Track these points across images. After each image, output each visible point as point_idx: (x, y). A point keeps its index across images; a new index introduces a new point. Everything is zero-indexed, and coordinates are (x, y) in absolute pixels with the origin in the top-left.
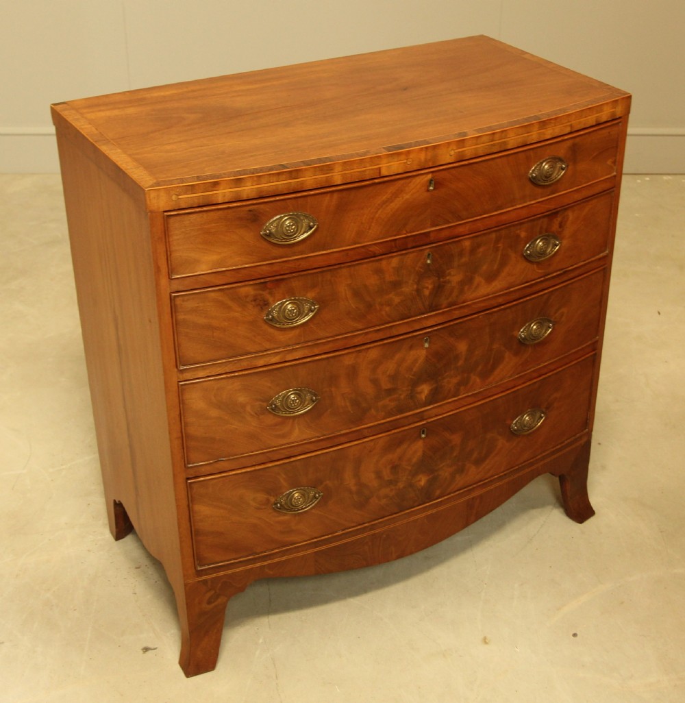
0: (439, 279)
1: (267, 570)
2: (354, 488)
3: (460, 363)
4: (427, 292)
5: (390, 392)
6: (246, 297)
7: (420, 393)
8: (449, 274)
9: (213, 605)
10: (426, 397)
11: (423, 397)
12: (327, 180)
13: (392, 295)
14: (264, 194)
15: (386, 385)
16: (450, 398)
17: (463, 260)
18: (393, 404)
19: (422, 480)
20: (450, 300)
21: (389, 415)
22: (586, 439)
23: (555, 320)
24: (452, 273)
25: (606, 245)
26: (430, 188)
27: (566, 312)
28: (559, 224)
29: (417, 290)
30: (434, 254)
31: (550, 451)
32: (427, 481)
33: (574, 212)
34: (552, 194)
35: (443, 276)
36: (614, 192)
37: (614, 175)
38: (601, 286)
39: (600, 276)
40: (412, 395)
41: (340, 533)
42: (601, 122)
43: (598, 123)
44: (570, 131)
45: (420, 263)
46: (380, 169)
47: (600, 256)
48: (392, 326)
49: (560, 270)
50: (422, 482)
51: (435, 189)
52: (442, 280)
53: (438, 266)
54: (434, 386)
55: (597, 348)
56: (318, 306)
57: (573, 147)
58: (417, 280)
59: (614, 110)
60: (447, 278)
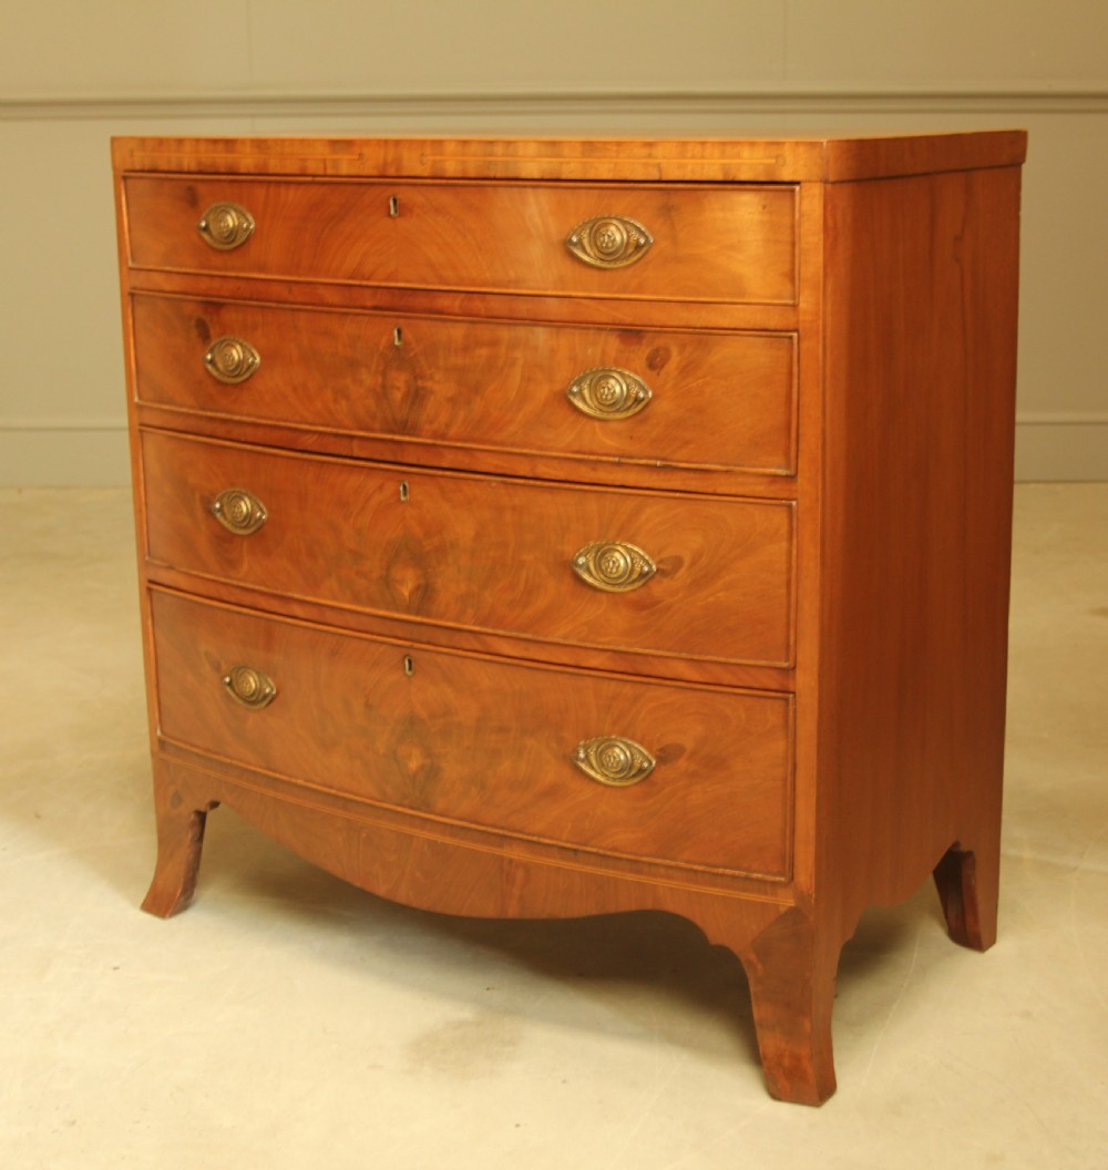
0: (415, 378)
3: (464, 559)
4: (398, 396)
5: (357, 556)
6: (191, 318)
7: (401, 583)
8: (431, 378)
11: (406, 591)
12: (265, 163)
13: (348, 381)
14: (203, 168)
15: (351, 543)
17: (453, 360)
18: (362, 583)
19: (414, 760)
20: (435, 426)
21: (356, 599)
22: (791, 903)
23: (662, 566)
24: (437, 377)
25: (787, 454)
26: (392, 212)
27: (687, 561)
28: (647, 359)
29: (384, 387)
30: (405, 332)
31: (683, 864)
32: (422, 767)
33: (683, 347)
34: (624, 292)
35: (422, 377)
36: (795, 341)
37: (791, 302)
38: (784, 545)
39: (779, 519)
40: (387, 581)
41: (301, 782)
42: (737, 179)
43: (730, 178)
44: (657, 177)
45: (384, 340)
46: (325, 160)
47: (772, 471)
48: (352, 437)
49: (657, 458)
50: (413, 765)
51: (400, 216)
52: (419, 383)
53: (412, 354)
54: (422, 581)
55: (791, 689)
56: (258, 360)
57: (667, 211)
58: (381, 368)
59: (773, 161)
60: (429, 384)
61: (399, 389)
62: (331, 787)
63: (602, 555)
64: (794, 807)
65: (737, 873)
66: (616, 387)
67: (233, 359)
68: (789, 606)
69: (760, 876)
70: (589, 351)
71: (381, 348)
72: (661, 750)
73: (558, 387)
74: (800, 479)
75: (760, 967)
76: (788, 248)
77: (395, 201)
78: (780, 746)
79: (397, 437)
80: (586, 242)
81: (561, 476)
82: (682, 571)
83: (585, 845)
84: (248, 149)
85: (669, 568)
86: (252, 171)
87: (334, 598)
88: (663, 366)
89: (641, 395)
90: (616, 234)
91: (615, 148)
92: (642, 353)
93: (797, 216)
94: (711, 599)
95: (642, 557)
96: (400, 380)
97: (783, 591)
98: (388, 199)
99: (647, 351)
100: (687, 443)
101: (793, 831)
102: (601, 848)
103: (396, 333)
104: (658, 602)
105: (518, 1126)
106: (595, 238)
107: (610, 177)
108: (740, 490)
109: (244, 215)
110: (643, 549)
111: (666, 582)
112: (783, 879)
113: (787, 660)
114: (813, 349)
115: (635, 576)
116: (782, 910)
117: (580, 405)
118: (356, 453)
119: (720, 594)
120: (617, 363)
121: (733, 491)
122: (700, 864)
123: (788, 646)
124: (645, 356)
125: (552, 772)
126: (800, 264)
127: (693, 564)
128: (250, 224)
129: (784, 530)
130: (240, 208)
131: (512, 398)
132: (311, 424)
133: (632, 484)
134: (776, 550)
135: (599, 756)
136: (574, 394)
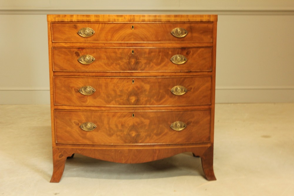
0: (137, 60)
1: (78, 151)
2: (108, 129)
3: (147, 93)
4: (132, 63)
5: (120, 96)
6: (73, 52)
7: (132, 100)
8: (141, 59)
9: (61, 158)
10: (134, 102)
11: (133, 101)
12: (98, 20)
13: (120, 62)
14: (79, 21)
15: (119, 93)
16: (143, 105)
17: (146, 56)
18: (121, 101)
19: (134, 134)
20: (141, 68)
21: (120, 104)
22: (210, 146)
23: (188, 89)
25: (211, 68)
26: (132, 28)
27: (193, 88)
29: (129, 62)
30: (135, 51)
31: (191, 143)
32: (136, 135)
33: (193, 51)
34: (182, 41)
35: (138, 59)
37: (212, 42)
39: (209, 79)
40: (128, 100)
41: (103, 144)
42: (203, 21)
44: (189, 21)
46: (115, 19)
47: (208, 71)
48: (120, 72)
49: (188, 70)
50: (133, 135)
51: (134, 29)
52: (138, 61)
53: (136, 56)
54: (137, 99)
55: (211, 108)
56: (95, 59)
57: (190, 27)
58: (128, 58)
59: (209, 18)
60: (140, 61)
61: (133, 62)
63: (177, 89)
65: (201, 142)
67: (88, 59)
69: (205, 142)
70: (175, 52)
71: (129, 54)
74: (213, 72)
76: (212, 33)
79: (132, 71)
80: (175, 33)
81: (169, 75)
82: (192, 90)
84: (93, 17)
85: (190, 89)
86: (94, 21)
87: (114, 105)
88: (189, 54)
89: (185, 59)
91: (181, 16)
93: (213, 27)
95: (184, 88)
96: (133, 61)
98: (131, 26)
99: (186, 52)
102: (175, 143)
103: (132, 51)
104: (187, 96)
106: (177, 32)
111: (189, 92)
115: (183, 92)
117: (173, 62)
118: (121, 75)
120: (181, 54)
123: (211, 101)
129: (210, 81)
130: (91, 29)
131: (159, 62)
132: (109, 71)
135: (176, 126)
136: (172, 60)
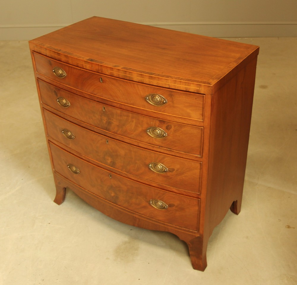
4: (105, 122)
11: (109, 162)
13: (92, 115)
14: (52, 57)
15: (95, 149)
16: (119, 170)
17: (118, 117)
18: (98, 157)
20: (114, 130)
22: (198, 236)
23: (169, 170)
24: (114, 120)
25: (200, 153)
26: (101, 81)
27: (176, 169)
28: (166, 127)
29: (101, 119)
30: (106, 108)
31: (174, 226)
32: (114, 196)
33: (175, 126)
34: (160, 112)
35: (110, 119)
36: (203, 129)
37: (202, 121)
38: (199, 170)
39: (198, 165)
40: (104, 159)
42: (189, 91)
43: (187, 91)
44: (168, 87)
45: (100, 109)
46: (83, 65)
47: (196, 155)
49: (169, 148)
50: (112, 195)
51: (103, 83)
53: (107, 114)
54: (112, 161)
55: (200, 198)
56: (70, 105)
57: (171, 95)
58: (100, 115)
59: (199, 88)
60: (112, 121)
62: (94, 194)
63: (155, 165)
64: (200, 219)
65: (186, 229)
66: (158, 131)
67: (64, 103)
68: (200, 183)
69: (192, 230)
70: (152, 123)
72: (169, 204)
73: (144, 129)
74: (203, 158)
75: (191, 245)
76: (202, 109)
77: (101, 79)
78: (197, 208)
79: (105, 131)
80: (150, 99)
81: (145, 147)
82: (174, 172)
83: (152, 218)
84: (63, 56)
85: (171, 170)
88: (170, 129)
89: (165, 135)
90: (158, 98)
91: (157, 79)
92: (165, 126)
93: (204, 102)
94: (181, 178)
95: (165, 167)
97: (198, 179)
98: (100, 78)
99: (166, 125)
100: (176, 146)
101: (199, 223)
102: (156, 219)
103: (103, 108)
104: (169, 177)
105: (139, 279)
106: (153, 98)
107: (156, 85)
108: (189, 158)
109: (64, 72)
110: (165, 166)
111: (171, 173)
112: (197, 232)
113: (199, 193)
114: (207, 131)
115: (163, 171)
116: (196, 237)
117: (149, 134)
118: (95, 131)
119: (184, 178)
120: (158, 127)
121: (187, 158)
122: (178, 226)
123: (199, 190)
124: (166, 126)
125: (144, 204)
126: (205, 112)
127: (177, 171)
128: (65, 74)
129: (199, 167)
130: (63, 70)
131: (133, 129)
132: (84, 122)
133: (162, 152)
134: (197, 172)
135: (155, 203)
136: (148, 132)
